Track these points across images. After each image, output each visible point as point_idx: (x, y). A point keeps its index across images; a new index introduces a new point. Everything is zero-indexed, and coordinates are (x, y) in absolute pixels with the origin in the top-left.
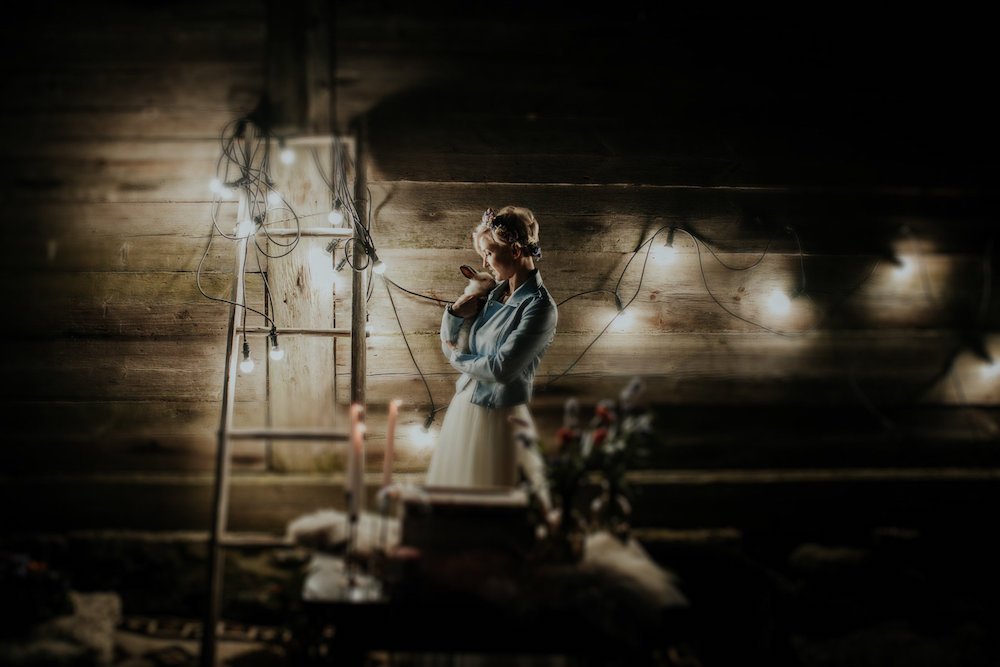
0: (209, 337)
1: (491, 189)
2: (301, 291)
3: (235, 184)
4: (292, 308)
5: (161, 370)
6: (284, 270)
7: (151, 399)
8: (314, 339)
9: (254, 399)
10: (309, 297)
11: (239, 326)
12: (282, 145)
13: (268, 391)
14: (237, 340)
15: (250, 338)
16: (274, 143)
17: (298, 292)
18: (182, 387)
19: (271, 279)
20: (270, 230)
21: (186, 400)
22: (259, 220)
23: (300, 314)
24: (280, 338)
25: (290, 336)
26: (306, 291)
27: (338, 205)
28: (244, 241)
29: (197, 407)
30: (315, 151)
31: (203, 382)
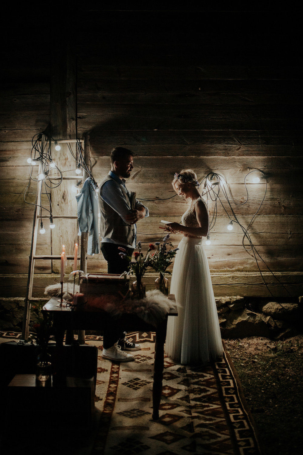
0: (28, 219)
1: (140, 159)
2: (64, 201)
3: (37, 160)
4: (61, 207)
5: (9, 232)
6: (58, 192)
7: (5, 244)
8: (70, 220)
9: (46, 244)
10: (67, 203)
11: (38, 215)
12: (56, 143)
13: (51, 241)
14: (37, 220)
15: (44, 220)
16: (53, 142)
17: (63, 201)
18: (18, 239)
19: (52, 196)
20: (50, 177)
21: (19, 245)
22: (46, 173)
23: (64, 210)
24: (54, 220)
25: (60, 219)
26: (66, 201)
27: (79, 166)
28: (41, 182)
29: (23, 247)
30: (70, 145)
31: (26, 237)
